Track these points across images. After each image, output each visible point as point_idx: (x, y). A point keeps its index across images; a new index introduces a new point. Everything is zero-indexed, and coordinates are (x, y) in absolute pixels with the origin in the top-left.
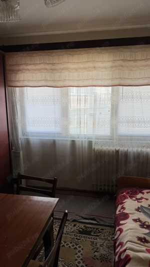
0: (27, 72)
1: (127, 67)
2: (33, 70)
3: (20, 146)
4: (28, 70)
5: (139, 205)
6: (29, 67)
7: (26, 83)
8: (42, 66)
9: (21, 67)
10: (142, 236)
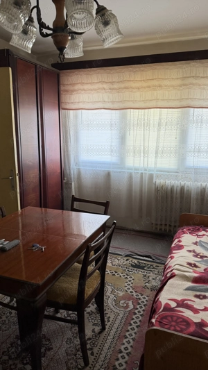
0: (83, 92)
1: (200, 85)
2: (89, 90)
3: (72, 176)
4: (84, 90)
5: (198, 240)
6: (86, 87)
7: (81, 106)
8: (100, 86)
9: (76, 87)
10: (193, 262)
